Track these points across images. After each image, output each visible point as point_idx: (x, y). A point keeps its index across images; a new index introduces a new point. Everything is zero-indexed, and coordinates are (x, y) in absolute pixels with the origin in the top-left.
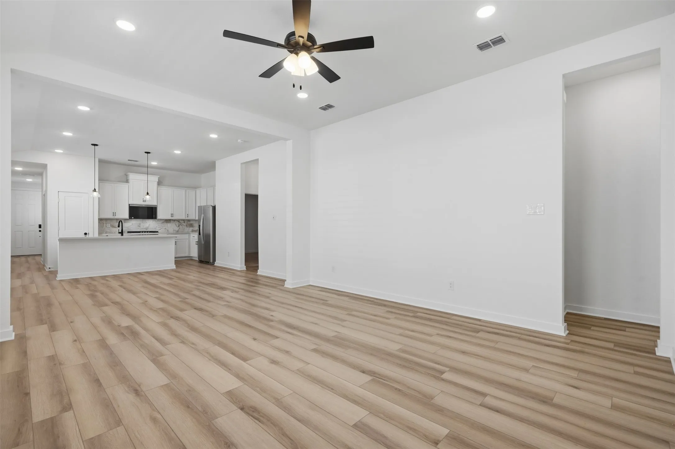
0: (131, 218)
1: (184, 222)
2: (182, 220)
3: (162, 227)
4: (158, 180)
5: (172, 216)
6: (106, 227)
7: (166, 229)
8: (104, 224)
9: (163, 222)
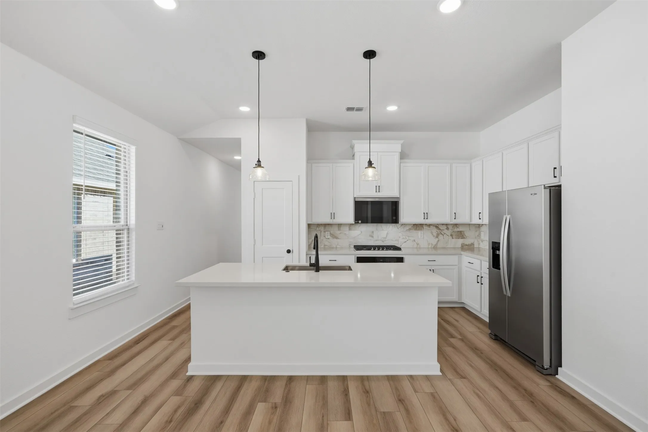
0: (358, 223)
1: (448, 229)
2: (443, 224)
3: (408, 238)
4: (401, 150)
5: (426, 217)
6: (325, 237)
7: (414, 241)
8: (322, 233)
9: (410, 229)
